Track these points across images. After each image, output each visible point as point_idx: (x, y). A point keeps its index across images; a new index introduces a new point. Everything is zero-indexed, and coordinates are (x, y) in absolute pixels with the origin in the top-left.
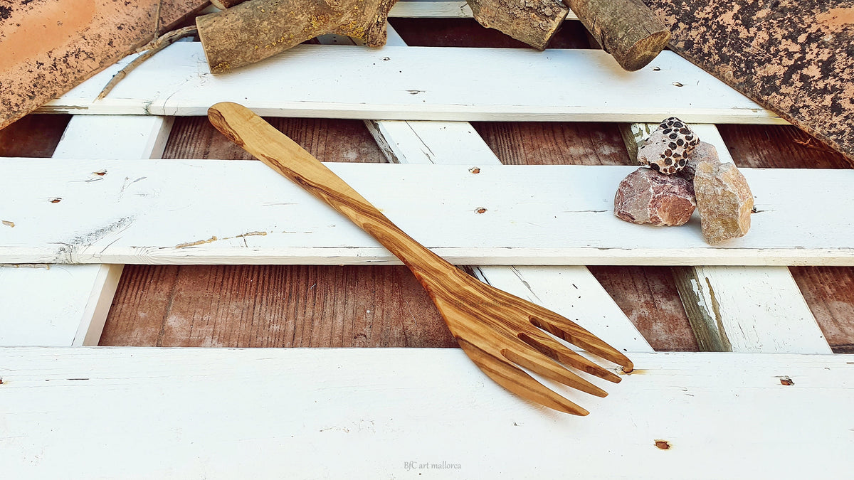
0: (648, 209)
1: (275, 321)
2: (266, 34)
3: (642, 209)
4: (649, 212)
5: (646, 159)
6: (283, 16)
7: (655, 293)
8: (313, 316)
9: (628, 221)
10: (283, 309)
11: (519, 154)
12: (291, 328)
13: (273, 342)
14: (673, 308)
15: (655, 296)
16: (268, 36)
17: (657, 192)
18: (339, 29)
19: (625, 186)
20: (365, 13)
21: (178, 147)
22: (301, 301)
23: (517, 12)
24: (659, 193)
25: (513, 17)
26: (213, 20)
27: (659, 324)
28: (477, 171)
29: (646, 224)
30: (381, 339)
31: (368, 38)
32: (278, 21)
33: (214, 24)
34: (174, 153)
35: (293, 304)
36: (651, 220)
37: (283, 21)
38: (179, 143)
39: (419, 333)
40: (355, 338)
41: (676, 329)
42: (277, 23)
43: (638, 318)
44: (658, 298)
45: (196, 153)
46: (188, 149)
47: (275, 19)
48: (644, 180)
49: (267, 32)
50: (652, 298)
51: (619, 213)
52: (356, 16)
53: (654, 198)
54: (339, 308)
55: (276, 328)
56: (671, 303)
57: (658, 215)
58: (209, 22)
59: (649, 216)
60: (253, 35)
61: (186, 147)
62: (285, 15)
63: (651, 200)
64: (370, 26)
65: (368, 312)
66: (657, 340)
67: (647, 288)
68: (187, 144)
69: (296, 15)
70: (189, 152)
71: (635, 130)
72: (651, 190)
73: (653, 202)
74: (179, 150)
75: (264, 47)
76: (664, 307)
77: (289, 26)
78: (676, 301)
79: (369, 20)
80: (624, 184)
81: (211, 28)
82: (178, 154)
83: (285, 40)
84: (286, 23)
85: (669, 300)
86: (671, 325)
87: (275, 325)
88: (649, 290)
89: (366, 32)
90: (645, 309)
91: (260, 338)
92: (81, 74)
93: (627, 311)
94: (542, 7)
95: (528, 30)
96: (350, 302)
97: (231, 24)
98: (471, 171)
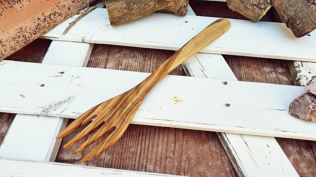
0: (308, 115)
1: (133, 146)
2: (136, 10)
3: (304, 114)
4: (308, 116)
5: (310, 91)
6: (143, 3)
7: (301, 147)
8: (149, 145)
9: (296, 117)
10: (136, 140)
11: (241, 69)
12: (139, 150)
13: (131, 157)
14: (310, 155)
15: (301, 148)
16: (136, 11)
17: (314, 108)
18: (167, 8)
19: (297, 102)
20: (179, 2)
21: (96, 55)
22: (144, 137)
23: (249, 6)
24: (315, 108)
25: (246, 8)
26: (112, 3)
27: (303, 164)
28: (226, 83)
29: (304, 120)
30: (178, 160)
31: (179, 12)
32: (141, 5)
33: (113, 6)
34: (94, 58)
35: (140, 138)
36: (308, 119)
37: (143, 5)
38: (96, 54)
39: (194, 158)
40: (166, 158)
41: (311, 167)
42: (140, 6)
43: (293, 159)
44: (303, 150)
45: (103, 59)
46: (100, 57)
47: (140, 4)
48: (307, 101)
49: (136, 9)
50: (300, 149)
51: (292, 113)
52: (175, 3)
53: (312, 110)
54: (160, 142)
55: (132, 149)
56: (309, 153)
57: (312, 118)
58: (111, 4)
59: (308, 118)
60: (130, 10)
61: (99, 56)
62: (145, 2)
63: (310, 111)
64: (181, 7)
65: (172, 145)
66: (302, 172)
67: (298, 144)
68: (99, 54)
69: (149, 2)
70: (100, 58)
71: (296, 64)
72: (311, 107)
73: (311, 112)
74: (96, 57)
75: (134, 16)
76: (305, 155)
77: (146, 7)
78: (311, 152)
79: (181, 5)
80: (296, 100)
81: (111, 7)
82: (95, 59)
83: (143, 13)
84: (145, 5)
85: (308, 151)
86: (309, 165)
87: (132, 148)
88: (299, 144)
89: (179, 10)
90: (296, 155)
91: (126, 155)
92: (56, 23)
93: (288, 155)
94: (260, 4)
95: (252, 14)
96: (165, 139)
97: (120, 6)
98: (223, 83)
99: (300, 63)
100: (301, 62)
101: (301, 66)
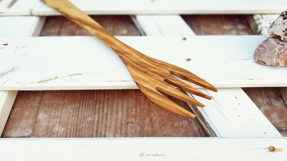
0: (275, 59)
1: (89, 115)
3: (271, 59)
4: (275, 60)
5: (274, 33)
7: (271, 98)
8: (107, 112)
9: (262, 64)
10: (93, 109)
12: (96, 119)
13: (88, 127)
14: (281, 105)
15: (271, 99)
17: (280, 50)
19: (261, 47)
22: (101, 105)
24: (281, 51)
27: (275, 114)
28: (185, 39)
29: (271, 66)
30: (140, 125)
35: (97, 106)
36: (275, 64)
38: (48, 28)
39: (158, 121)
40: (128, 124)
41: (284, 117)
43: (264, 111)
44: (273, 100)
48: (272, 44)
50: (270, 100)
51: (258, 60)
53: (278, 53)
54: (120, 108)
55: (89, 119)
56: (279, 102)
57: (279, 62)
59: (275, 62)
63: (276, 54)
65: (134, 110)
66: (275, 122)
67: (267, 95)
68: (51, 28)
71: (255, 17)
72: (277, 49)
73: (277, 55)
76: (276, 105)
78: (281, 102)
80: (261, 46)
85: (278, 101)
86: (281, 115)
87: (89, 118)
88: (268, 96)
90: (267, 106)
91: (81, 125)
93: (259, 107)
96: (125, 105)
98: (182, 39)
99: (259, 16)
100: (261, 14)
101: (261, 19)
